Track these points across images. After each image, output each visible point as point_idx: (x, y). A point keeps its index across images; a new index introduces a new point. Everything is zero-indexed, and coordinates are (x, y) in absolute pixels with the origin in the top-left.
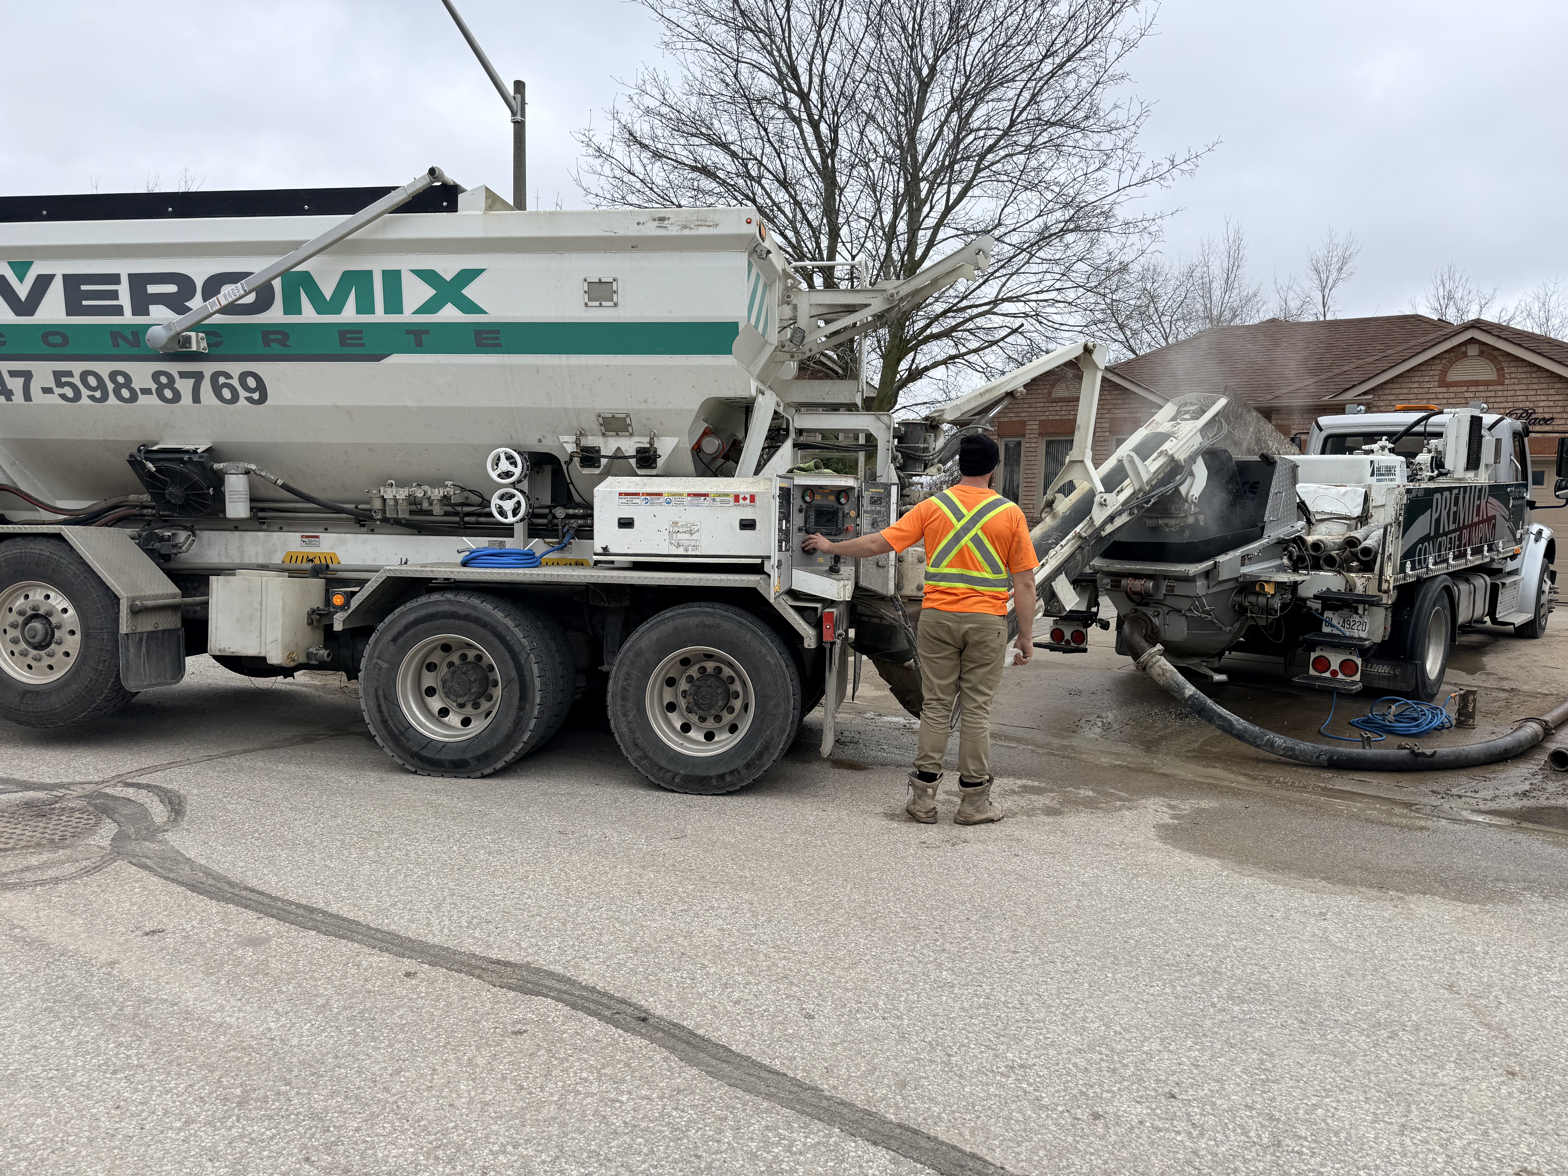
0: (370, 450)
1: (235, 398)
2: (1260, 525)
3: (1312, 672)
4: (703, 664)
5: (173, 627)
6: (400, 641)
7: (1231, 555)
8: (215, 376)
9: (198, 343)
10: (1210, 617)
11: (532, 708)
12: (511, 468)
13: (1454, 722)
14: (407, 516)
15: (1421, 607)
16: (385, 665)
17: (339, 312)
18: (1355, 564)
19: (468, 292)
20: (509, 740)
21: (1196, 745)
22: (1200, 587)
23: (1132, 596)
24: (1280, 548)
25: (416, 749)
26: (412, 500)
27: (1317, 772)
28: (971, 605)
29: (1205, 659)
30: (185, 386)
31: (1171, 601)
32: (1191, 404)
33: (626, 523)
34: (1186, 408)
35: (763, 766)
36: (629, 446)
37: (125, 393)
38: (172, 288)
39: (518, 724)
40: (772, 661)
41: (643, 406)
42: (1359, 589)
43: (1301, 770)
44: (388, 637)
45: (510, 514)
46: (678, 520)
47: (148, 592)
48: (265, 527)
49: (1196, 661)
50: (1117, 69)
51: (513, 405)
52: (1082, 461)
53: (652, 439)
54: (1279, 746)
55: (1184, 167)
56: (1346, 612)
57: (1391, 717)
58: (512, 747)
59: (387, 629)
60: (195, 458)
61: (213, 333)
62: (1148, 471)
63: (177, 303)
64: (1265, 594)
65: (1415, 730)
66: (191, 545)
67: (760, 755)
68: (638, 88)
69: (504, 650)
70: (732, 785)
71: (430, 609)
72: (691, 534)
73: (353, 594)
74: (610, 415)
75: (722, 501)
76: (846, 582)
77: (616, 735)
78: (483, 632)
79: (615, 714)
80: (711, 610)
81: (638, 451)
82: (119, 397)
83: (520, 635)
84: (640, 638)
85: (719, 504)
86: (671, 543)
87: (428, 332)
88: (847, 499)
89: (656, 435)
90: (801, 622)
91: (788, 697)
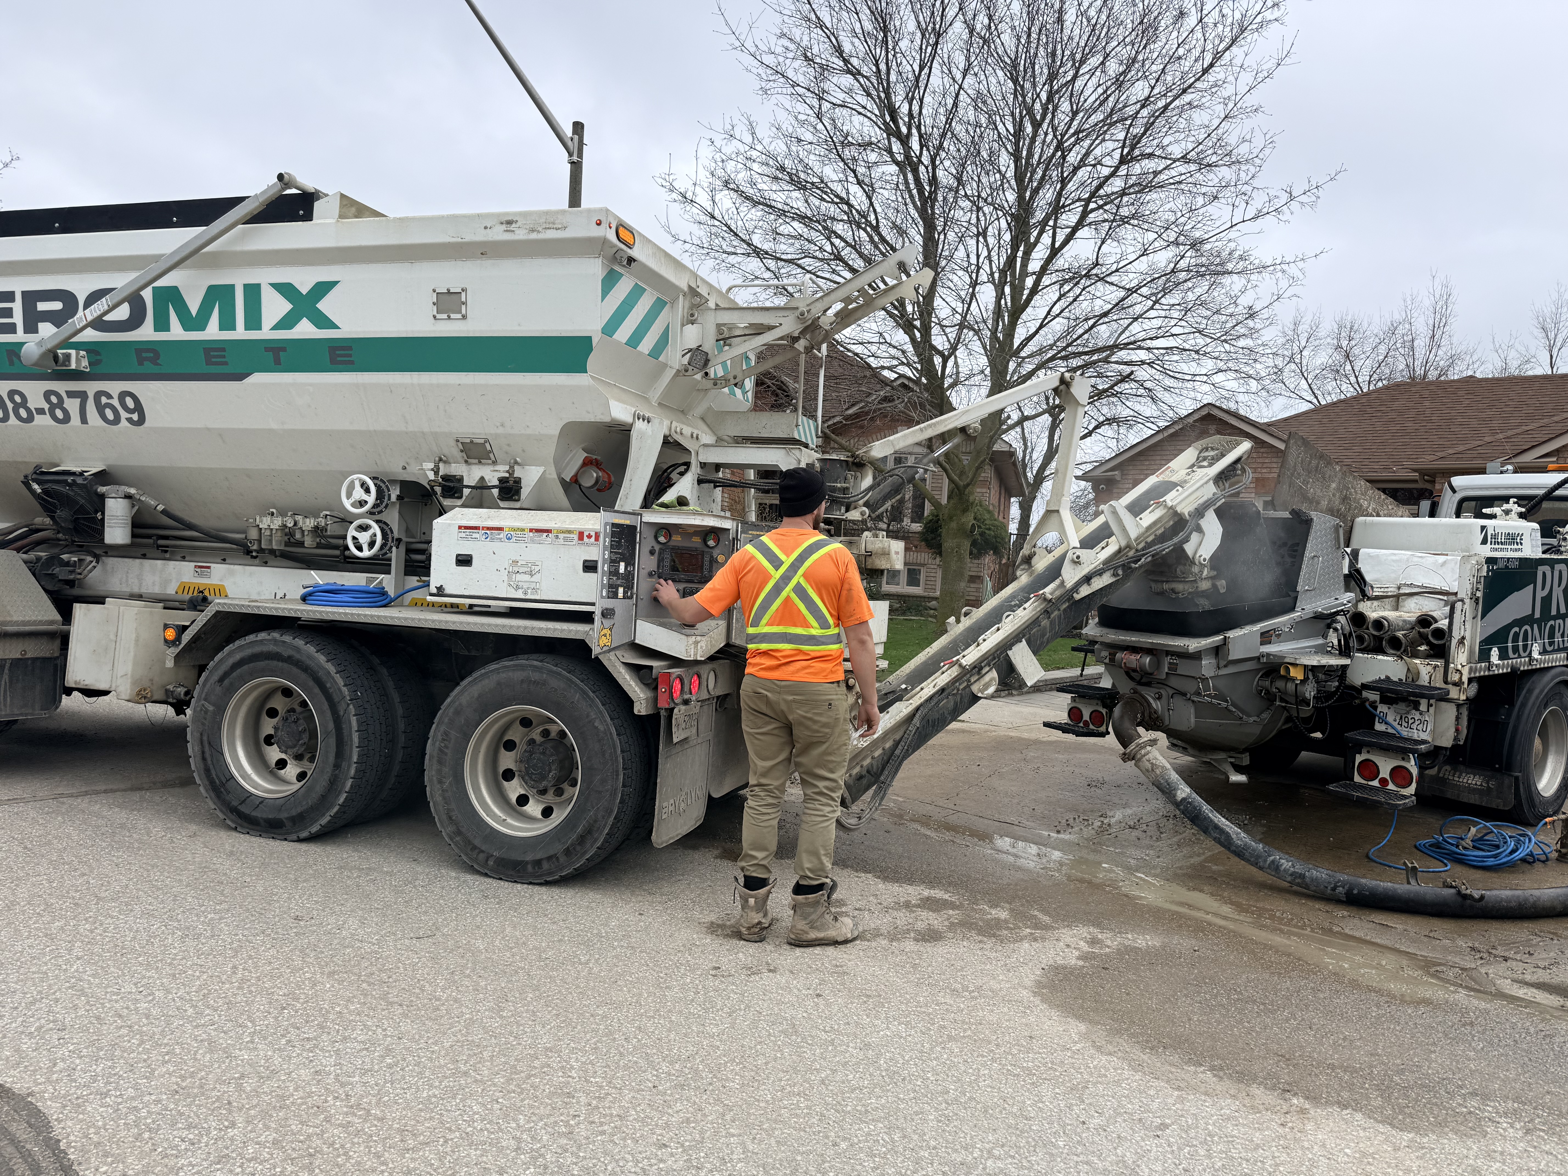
0: (248, 476)
1: (117, 420)
2: (1293, 594)
3: (1357, 779)
4: (546, 726)
5: (48, 655)
6: (226, 682)
7: (1247, 630)
8: (98, 395)
9: (77, 360)
10: (1224, 704)
11: (349, 767)
12: (365, 497)
13: (1555, 855)
14: (282, 547)
15: (1524, 705)
16: (211, 708)
17: (203, 328)
18: (1423, 648)
19: (322, 306)
20: (324, 801)
22: (1207, 666)
23: (1129, 673)
24: (1322, 624)
25: (235, 803)
26: (285, 531)
27: (1330, 907)
28: (793, 673)
29: (1232, 754)
30: (72, 405)
31: (1174, 682)
32: (1212, 449)
33: (464, 561)
34: (1206, 454)
35: (585, 853)
36: (492, 475)
37: (23, 413)
38: (57, 306)
39: (334, 784)
40: (601, 728)
41: (500, 430)
42: (1424, 680)
43: (1310, 903)
44: (216, 677)
45: (365, 547)
46: (518, 558)
48: (168, 555)
49: (1222, 755)
50: (1250, 101)
51: (371, 428)
52: (1058, 511)
53: (512, 467)
54: (1285, 870)
55: (1304, 199)
56: (1402, 706)
57: (1468, 842)
58: (328, 810)
59: (216, 669)
60: (79, 481)
61: (92, 349)
62: (1138, 525)
64: (1293, 680)
65: (1491, 862)
67: (582, 839)
68: (726, 133)
69: (323, 699)
70: (550, 874)
71: (257, 649)
72: (532, 575)
73: (185, 628)
74: (468, 441)
75: (565, 539)
76: (699, 638)
77: (431, 804)
78: (303, 676)
79: (431, 780)
80: (539, 664)
81: (502, 480)
82: (18, 417)
83: (340, 682)
84: (462, 692)
85: (561, 541)
86: (510, 585)
87: (284, 349)
88: (718, 541)
89: (516, 463)
90: (632, 683)
91: (617, 771)
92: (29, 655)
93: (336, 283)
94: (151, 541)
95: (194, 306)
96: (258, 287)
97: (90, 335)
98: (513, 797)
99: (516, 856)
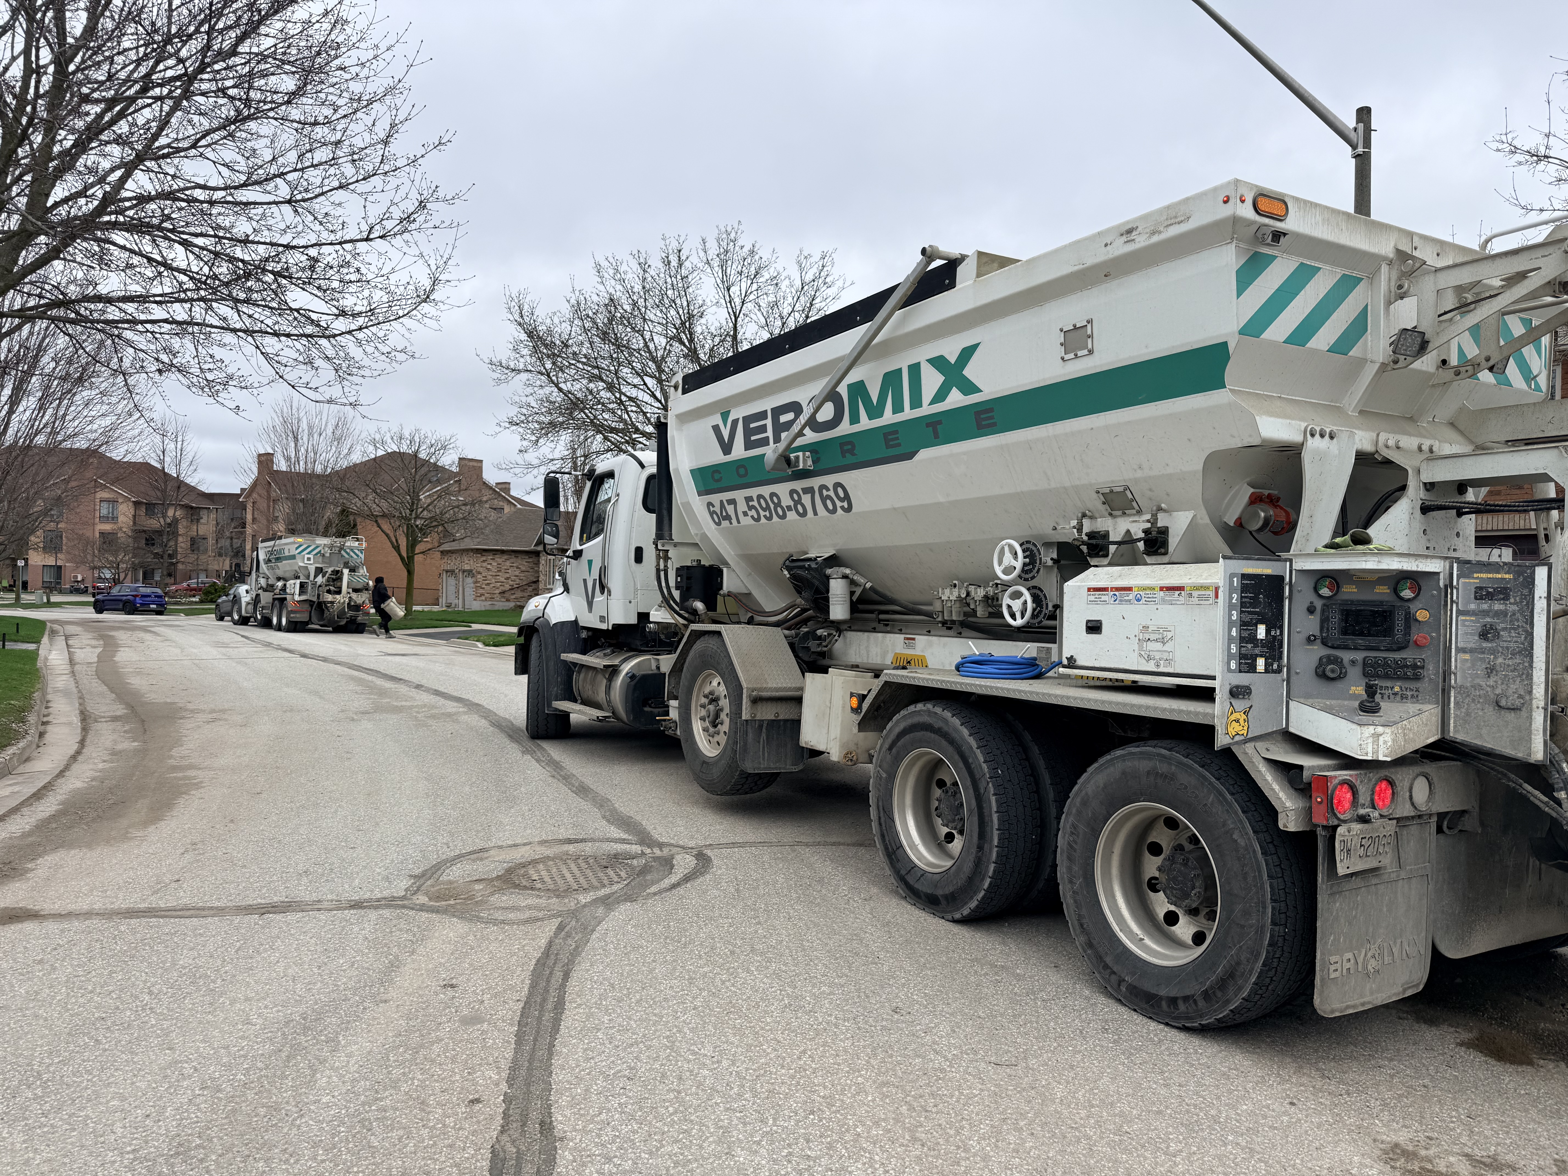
0: (931, 550)
1: (835, 509)
5: (789, 717)
6: (895, 750)
8: (821, 488)
9: (804, 461)
11: (991, 849)
12: (1014, 561)
14: (960, 618)
16: (882, 776)
20: (972, 883)
25: (903, 872)
30: (807, 500)
33: (1094, 628)
35: (1228, 1002)
36: (1137, 527)
37: (780, 511)
39: (978, 867)
40: (1242, 842)
41: (1139, 474)
44: (887, 745)
45: (1018, 615)
46: (1149, 623)
48: (888, 629)
51: (1019, 490)
53: (1155, 515)
58: (976, 893)
59: (886, 736)
60: (814, 565)
61: (814, 449)
66: (833, 644)
67: (1222, 984)
70: (1188, 1018)
71: (916, 720)
72: (1164, 643)
73: (864, 697)
74: (1107, 490)
75: (1200, 597)
76: (1380, 729)
77: (1064, 906)
78: (951, 749)
79: (1063, 878)
80: (1168, 753)
81: (1146, 532)
82: (777, 514)
83: (981, 759)
84: (1088, 780)
85: (1195, 600)
86: (1141, 655)
87: (940, 422)
88: (1418, 590)
89: (1160, 509)
90: (1276, 787)
91: (1264, 903)
92: (781, 717)
94: (873, 616)
97: (810, 436)
98: (1161, 913)
99: (1148, 986)
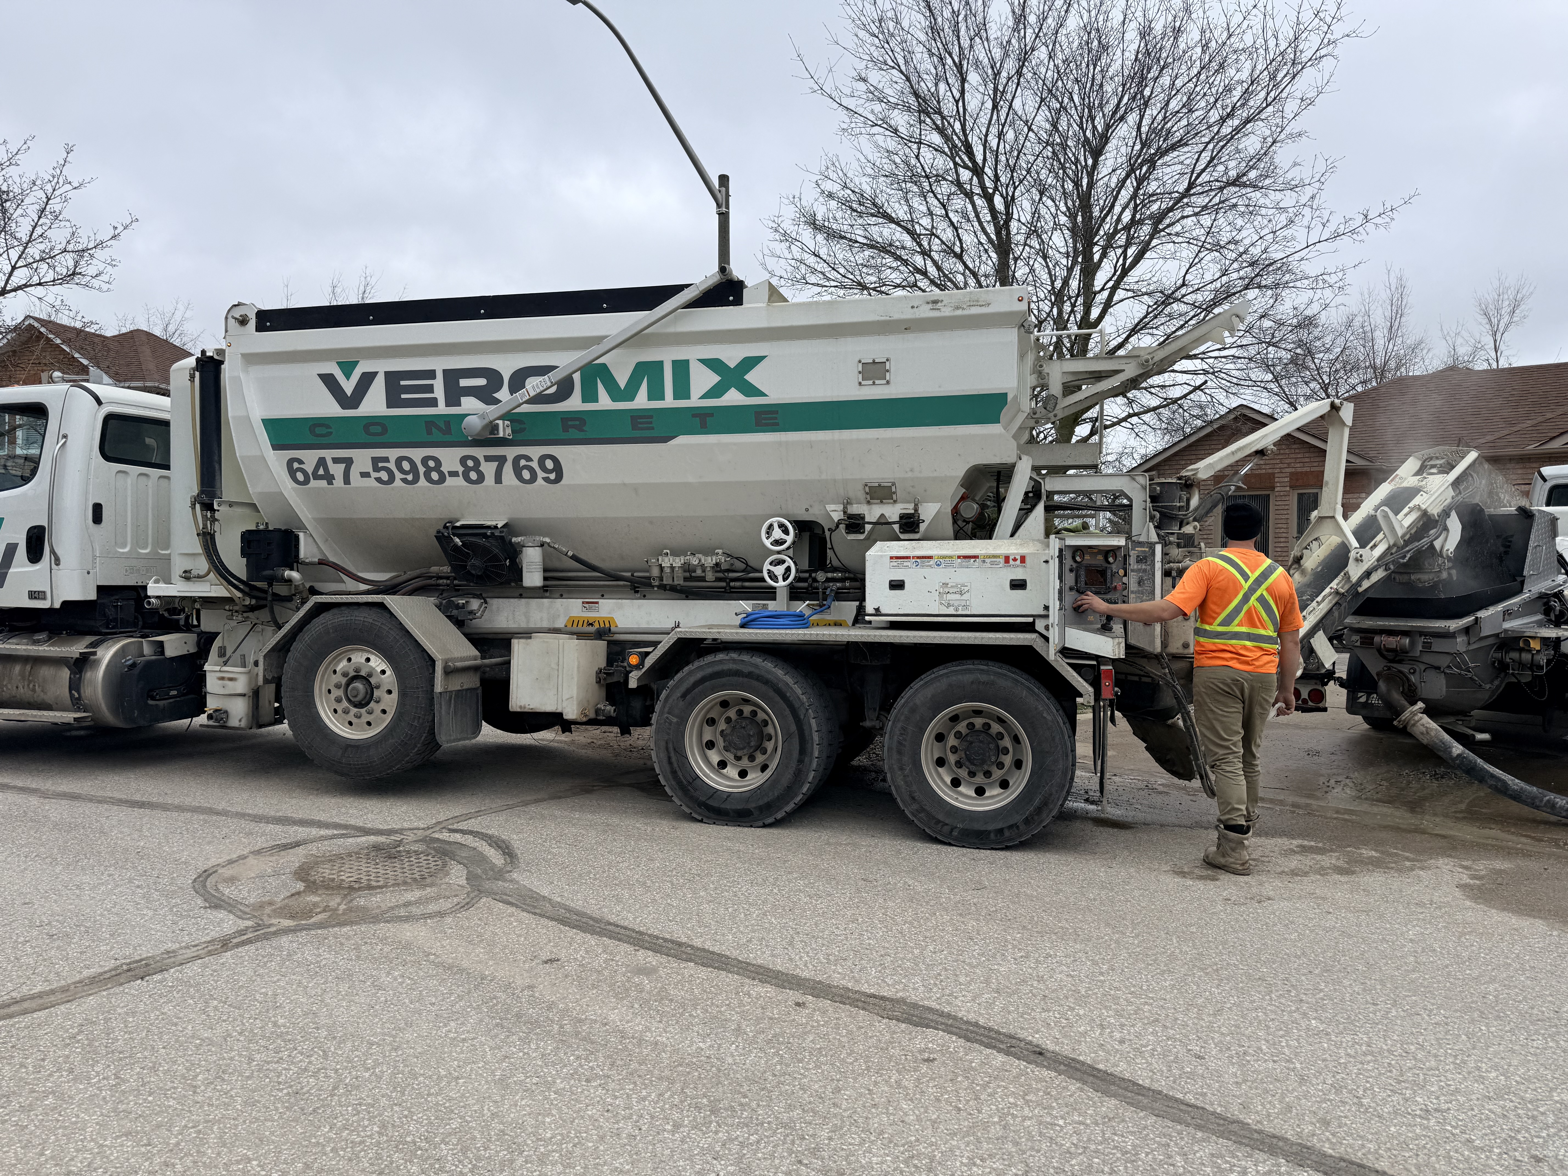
0: (651, 523)
1: (534, 478)
2: (1520, 579)
4: (971, 720)
5: (474, 686)
6: (688, 697)
7: (1492, 610)
8: (517, 459)
9: (504, 430)
10: (1469, 675)
11: (811, 761)
12: (784, 536)
14: (682, 582)
16: (675, 720)
17: (632, 398)
20: (790, 791)
21: (1463, 806)
22: (1460, 644)
23: (1382, 653)
24: (1542, 603)
25: (703, 799)
26: (687, 568)
29: (1460, 717)
30: (489, 469)
31: (1428, 659)
32: (1439, 458)
33: (897, 585)
34: (1432, 463)
36: (893, 512)
37: (435, 475)
39: (798, 776)
40: (1049, 718)
41: (910, 475)
44: (677, 694)
45: (780, 578)
46: (948, 581)
47: (457, 654)
48: (548, 594)
49: (1451, 719)
52: (1331, 516)
53: (916, 505)
55: (1379, 220)
58: (793, 798)
59: (676, 686)
60: (497, 533)
61: (518, 421)
62: (1402, 526)
63: (486, 395)
64: (1530, 650)
66: (484, 611)
67: (1038, 810)
68: (821, 174)
69: (784, 706)
70: (1010, 840)
71: (716, 668)
72: (961, 594)
74: (874, 485)
75: (992, 563)
76: (1115, 639)
78: (763, 688)
79: (888, 769)
80: (985, 667)
81: (902, 517)
82: (429, 479)
83: (799, 691)
84: (914, 694)
85: (989, 565)
86: (941, 604)
87: (712, 415)
88: (1116, 558)
89: (921, 501)
90: (1078, 678)
91: (1067, 753)
92: (464, 687)
93: (762, 358)
95: (622, 380)
96: (687, 362)
98: (948, 780)
99: (979, 827)
